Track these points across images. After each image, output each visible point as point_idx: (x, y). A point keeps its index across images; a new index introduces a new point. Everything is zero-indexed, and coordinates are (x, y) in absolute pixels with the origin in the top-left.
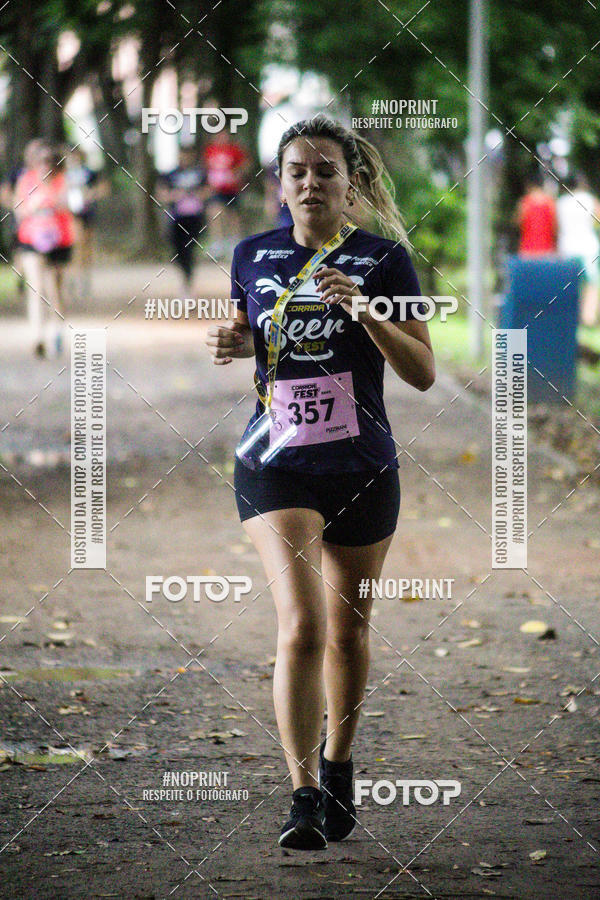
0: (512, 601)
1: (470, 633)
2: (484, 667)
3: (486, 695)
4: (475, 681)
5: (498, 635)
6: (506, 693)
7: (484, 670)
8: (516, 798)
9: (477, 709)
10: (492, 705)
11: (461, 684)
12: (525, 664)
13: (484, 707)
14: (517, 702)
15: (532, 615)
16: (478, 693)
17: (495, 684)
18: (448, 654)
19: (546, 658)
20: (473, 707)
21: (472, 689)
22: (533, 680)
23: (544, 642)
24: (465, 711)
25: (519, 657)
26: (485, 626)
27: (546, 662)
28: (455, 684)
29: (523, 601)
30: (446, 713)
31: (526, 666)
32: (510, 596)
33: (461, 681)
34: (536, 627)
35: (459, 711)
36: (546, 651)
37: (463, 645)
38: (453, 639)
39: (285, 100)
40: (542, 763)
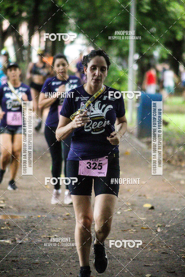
0: (141, 197)
1: (127, 207)
2: (132, 217)
3: (132, 226)
4: (129, 222)
5: (137, 208)
6: (139, 225)
7: (132, 219)
8: (141, 258)
9: (130, 230)
10: (134, 229)
11: (125, 223)
12: (144, 217)
13: (132, 230)
14: (142, 228)
15: (147, 202)
16: (130, 226)
17: (135, 223)
18: (121, 213)
19: (151, 215)
20: (129, 230)
21: (128, 224)
22: (147, 222)
23: (150, 210)
24: (126, 231)
25: (142, 215)
26: (132, 205)
27: (151, 216)
28: (123, 222)
29: (144, 198)
30: (120, 231)
31: (145, 218)
32: (140, 196)
33: (125, 221)
34: (148, 206)
35: (125, 231)
36: (151, 213)
37: (126, 211)
38: (122, 209)
39: (72, 42)
40: (149, 247)
